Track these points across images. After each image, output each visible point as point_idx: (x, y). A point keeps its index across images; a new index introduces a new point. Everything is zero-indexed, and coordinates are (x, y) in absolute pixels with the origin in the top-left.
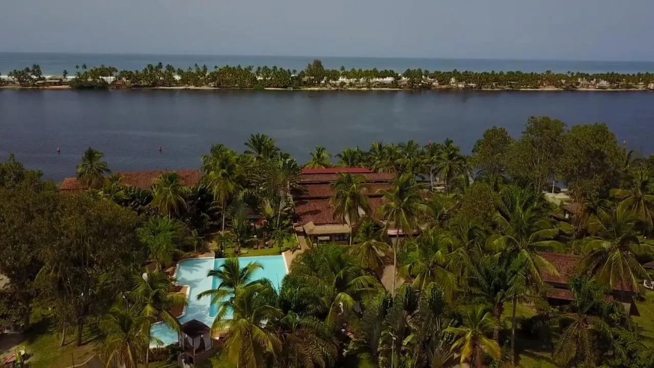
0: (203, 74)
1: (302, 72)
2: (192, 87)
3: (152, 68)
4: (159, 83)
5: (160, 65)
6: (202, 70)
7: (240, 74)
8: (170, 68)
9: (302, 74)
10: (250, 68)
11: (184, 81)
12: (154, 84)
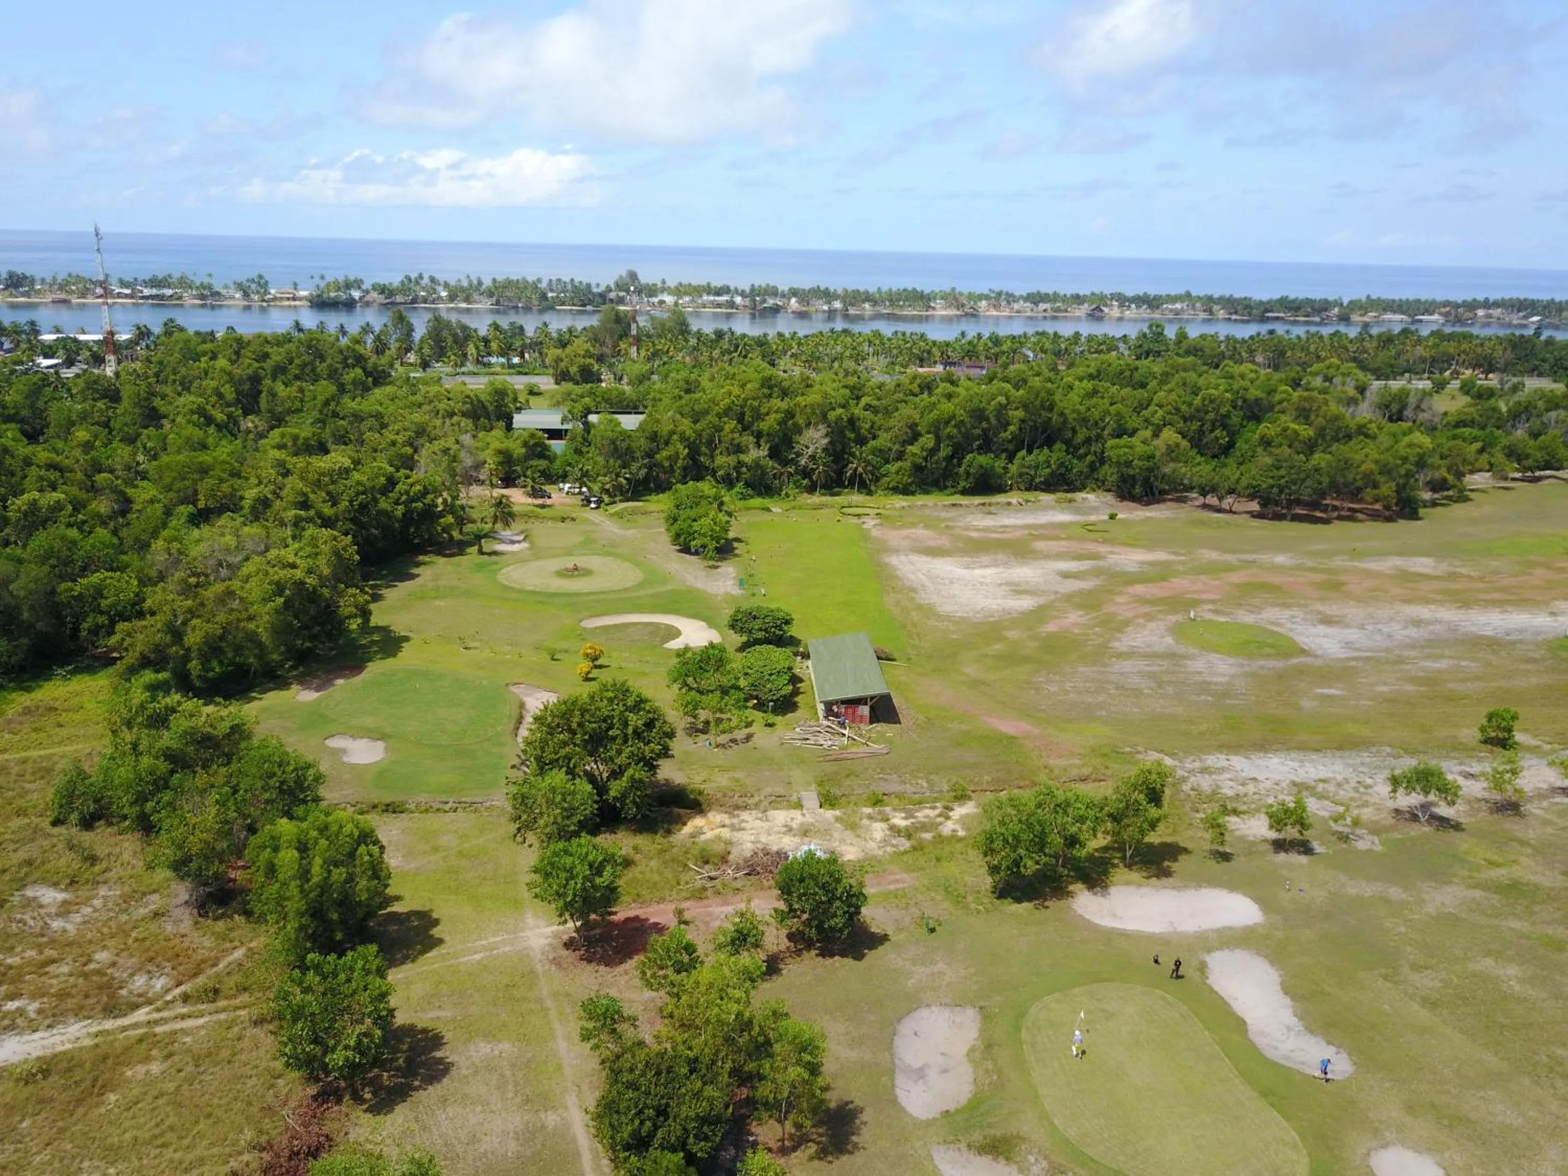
0: (477, 289)
1: (608, 286)
2: (464, 305)
3: (410, 280)
4: (420, 299)
5: (421, 277)
6: (475, 282)
7: (526, 288)
8: (433, 280)
9: (609, 290)
10: (539, 280)
11: (452, 298)
12: (414, 301)
